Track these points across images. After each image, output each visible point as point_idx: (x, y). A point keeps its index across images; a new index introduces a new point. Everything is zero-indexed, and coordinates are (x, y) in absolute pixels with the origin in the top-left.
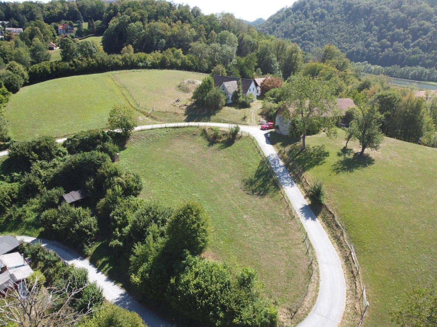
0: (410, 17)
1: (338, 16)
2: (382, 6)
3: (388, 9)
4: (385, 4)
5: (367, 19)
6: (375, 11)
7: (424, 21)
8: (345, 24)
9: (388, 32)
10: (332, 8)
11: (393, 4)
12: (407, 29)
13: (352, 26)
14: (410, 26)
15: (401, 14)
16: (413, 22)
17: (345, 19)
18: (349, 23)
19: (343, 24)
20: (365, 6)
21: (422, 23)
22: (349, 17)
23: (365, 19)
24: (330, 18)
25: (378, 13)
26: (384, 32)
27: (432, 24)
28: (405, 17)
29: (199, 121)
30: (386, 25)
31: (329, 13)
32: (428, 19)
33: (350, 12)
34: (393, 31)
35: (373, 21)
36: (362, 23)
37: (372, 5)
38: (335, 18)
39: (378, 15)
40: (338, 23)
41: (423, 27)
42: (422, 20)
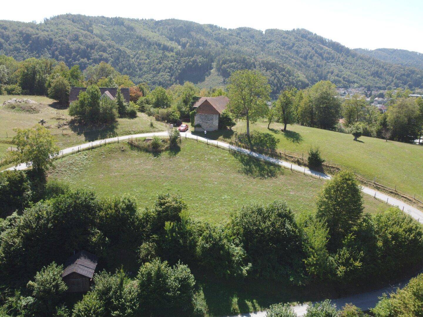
0: (89, 49)
1: (18, 46)
2: (60, 38)
3: (67, 41)
4: (62, 36)
5: (50, 49)
6: (55, 42)
7: (102, 53)
8: (29, 54)
9: (75, 61)
10: (8, 37)
11: (70, 36)
12: (90, 59)
13: (37, 55)
14: (91, 56)
15: (81, 46)
16: (93, 53)
17: (27, 49)
18: (33, 53)
19: (26, 53)
20: (44, 37)
21: (100, 54)
22: (31, 46)
23: (48, 50)
24: (9, 47)
25: (59, 44)
26: (71, 61)
27: (109, 55)
28: (85, 49)
29: (103, 137)
30: (70, 55)
31: (7, 42)
32: (104, 51)
33: (30, 42)
34: (79, 60)
35: (56, 51)
36: (46, 52)
37: (50, 37)
38: (16, 47)
39: (60, 46)
40: (20, 52)
41: (102, 57)
42: (100, 51)
